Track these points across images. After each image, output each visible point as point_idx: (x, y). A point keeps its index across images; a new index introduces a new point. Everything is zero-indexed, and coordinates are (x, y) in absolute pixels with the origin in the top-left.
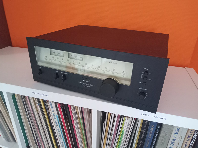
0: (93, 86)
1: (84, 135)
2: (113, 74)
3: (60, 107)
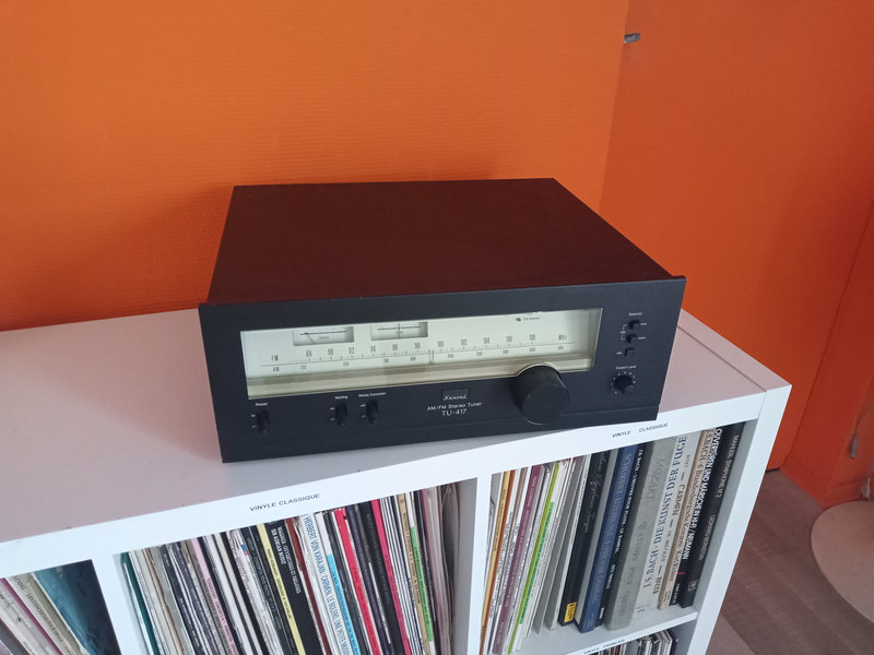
0: (478, 404)
1: (423, 579)
2: (534, 350)
3: (345, 518)
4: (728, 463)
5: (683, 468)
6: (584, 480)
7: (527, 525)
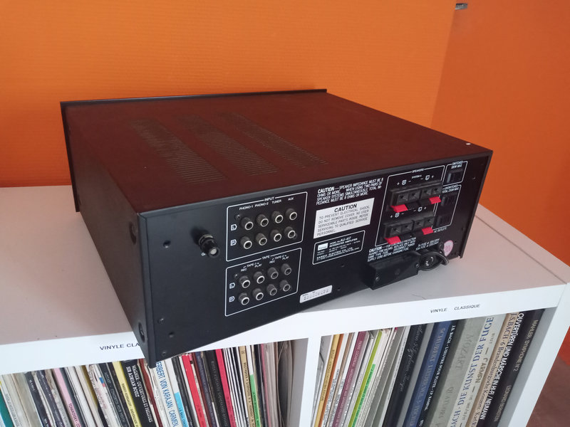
1: (259, 419)
4: (527, 343)
5: (488, 343)
6: (403, 347)
7: (351, 381)
